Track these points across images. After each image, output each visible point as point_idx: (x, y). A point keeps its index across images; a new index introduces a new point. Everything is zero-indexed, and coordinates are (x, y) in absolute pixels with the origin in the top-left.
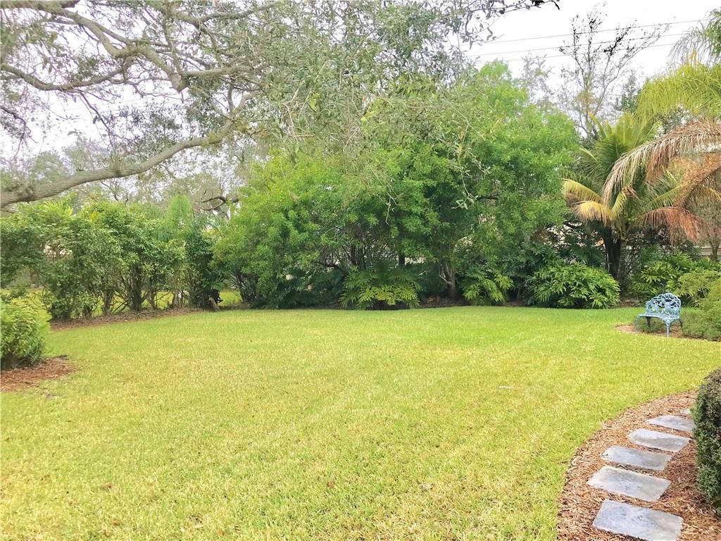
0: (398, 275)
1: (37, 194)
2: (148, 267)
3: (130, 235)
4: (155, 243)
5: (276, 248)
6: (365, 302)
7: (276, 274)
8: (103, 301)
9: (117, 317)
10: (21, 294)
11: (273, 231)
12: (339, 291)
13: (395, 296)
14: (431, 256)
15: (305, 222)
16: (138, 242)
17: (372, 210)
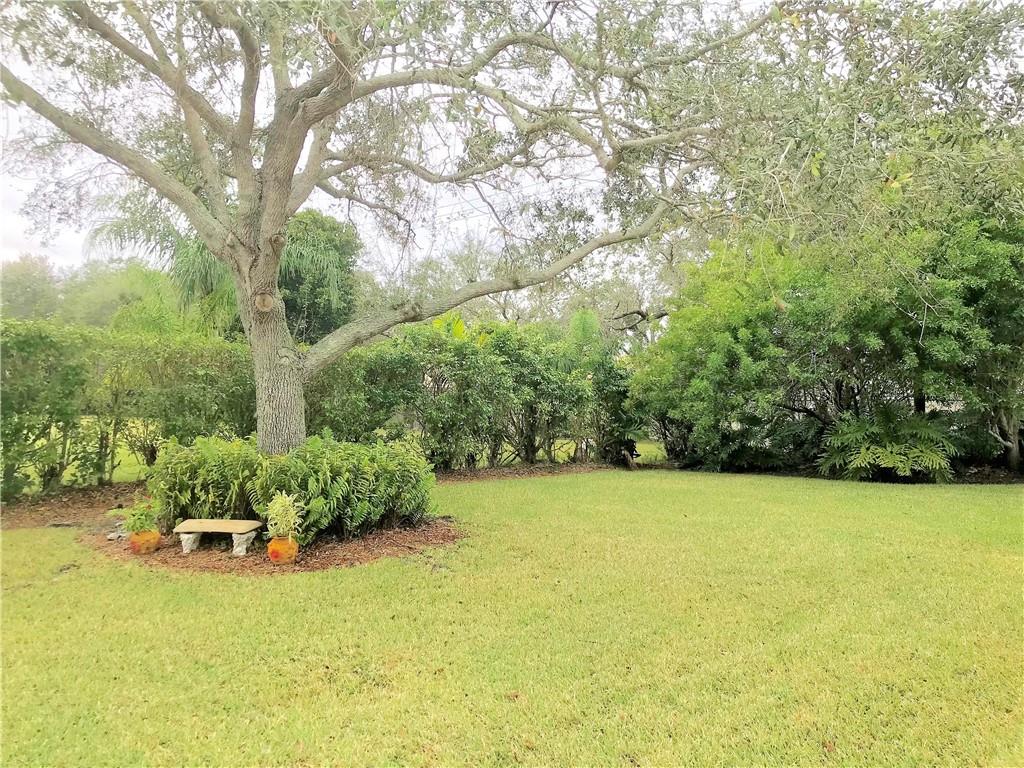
0: (916, 428)
1: (424, 312)
2: (545, 406)
3: (524, 364)
4: (554, 375)
5: (718, 383)
6: (858, 469)
7: (718, 421)
8: (490, 448)
9: (506, 470)
10: (399, 436)
11: (716, 359)
12: (815, 451)
13: (910, 462)
14: (976, 399)
15: (763, 345)
16: (534, 372)
17: (871, 325)
